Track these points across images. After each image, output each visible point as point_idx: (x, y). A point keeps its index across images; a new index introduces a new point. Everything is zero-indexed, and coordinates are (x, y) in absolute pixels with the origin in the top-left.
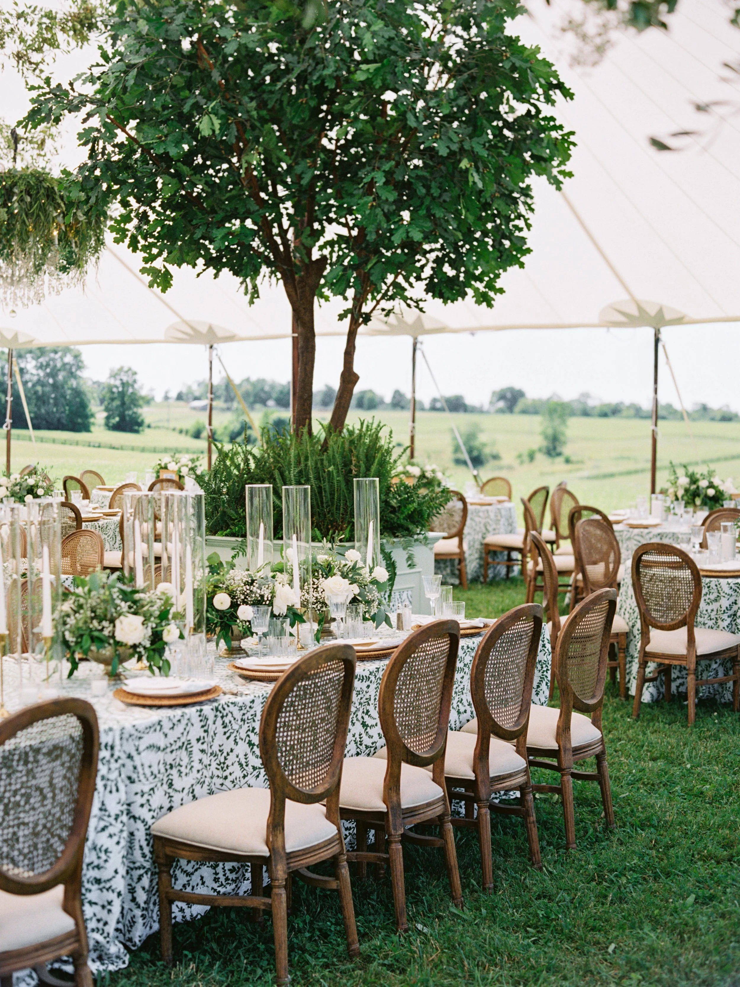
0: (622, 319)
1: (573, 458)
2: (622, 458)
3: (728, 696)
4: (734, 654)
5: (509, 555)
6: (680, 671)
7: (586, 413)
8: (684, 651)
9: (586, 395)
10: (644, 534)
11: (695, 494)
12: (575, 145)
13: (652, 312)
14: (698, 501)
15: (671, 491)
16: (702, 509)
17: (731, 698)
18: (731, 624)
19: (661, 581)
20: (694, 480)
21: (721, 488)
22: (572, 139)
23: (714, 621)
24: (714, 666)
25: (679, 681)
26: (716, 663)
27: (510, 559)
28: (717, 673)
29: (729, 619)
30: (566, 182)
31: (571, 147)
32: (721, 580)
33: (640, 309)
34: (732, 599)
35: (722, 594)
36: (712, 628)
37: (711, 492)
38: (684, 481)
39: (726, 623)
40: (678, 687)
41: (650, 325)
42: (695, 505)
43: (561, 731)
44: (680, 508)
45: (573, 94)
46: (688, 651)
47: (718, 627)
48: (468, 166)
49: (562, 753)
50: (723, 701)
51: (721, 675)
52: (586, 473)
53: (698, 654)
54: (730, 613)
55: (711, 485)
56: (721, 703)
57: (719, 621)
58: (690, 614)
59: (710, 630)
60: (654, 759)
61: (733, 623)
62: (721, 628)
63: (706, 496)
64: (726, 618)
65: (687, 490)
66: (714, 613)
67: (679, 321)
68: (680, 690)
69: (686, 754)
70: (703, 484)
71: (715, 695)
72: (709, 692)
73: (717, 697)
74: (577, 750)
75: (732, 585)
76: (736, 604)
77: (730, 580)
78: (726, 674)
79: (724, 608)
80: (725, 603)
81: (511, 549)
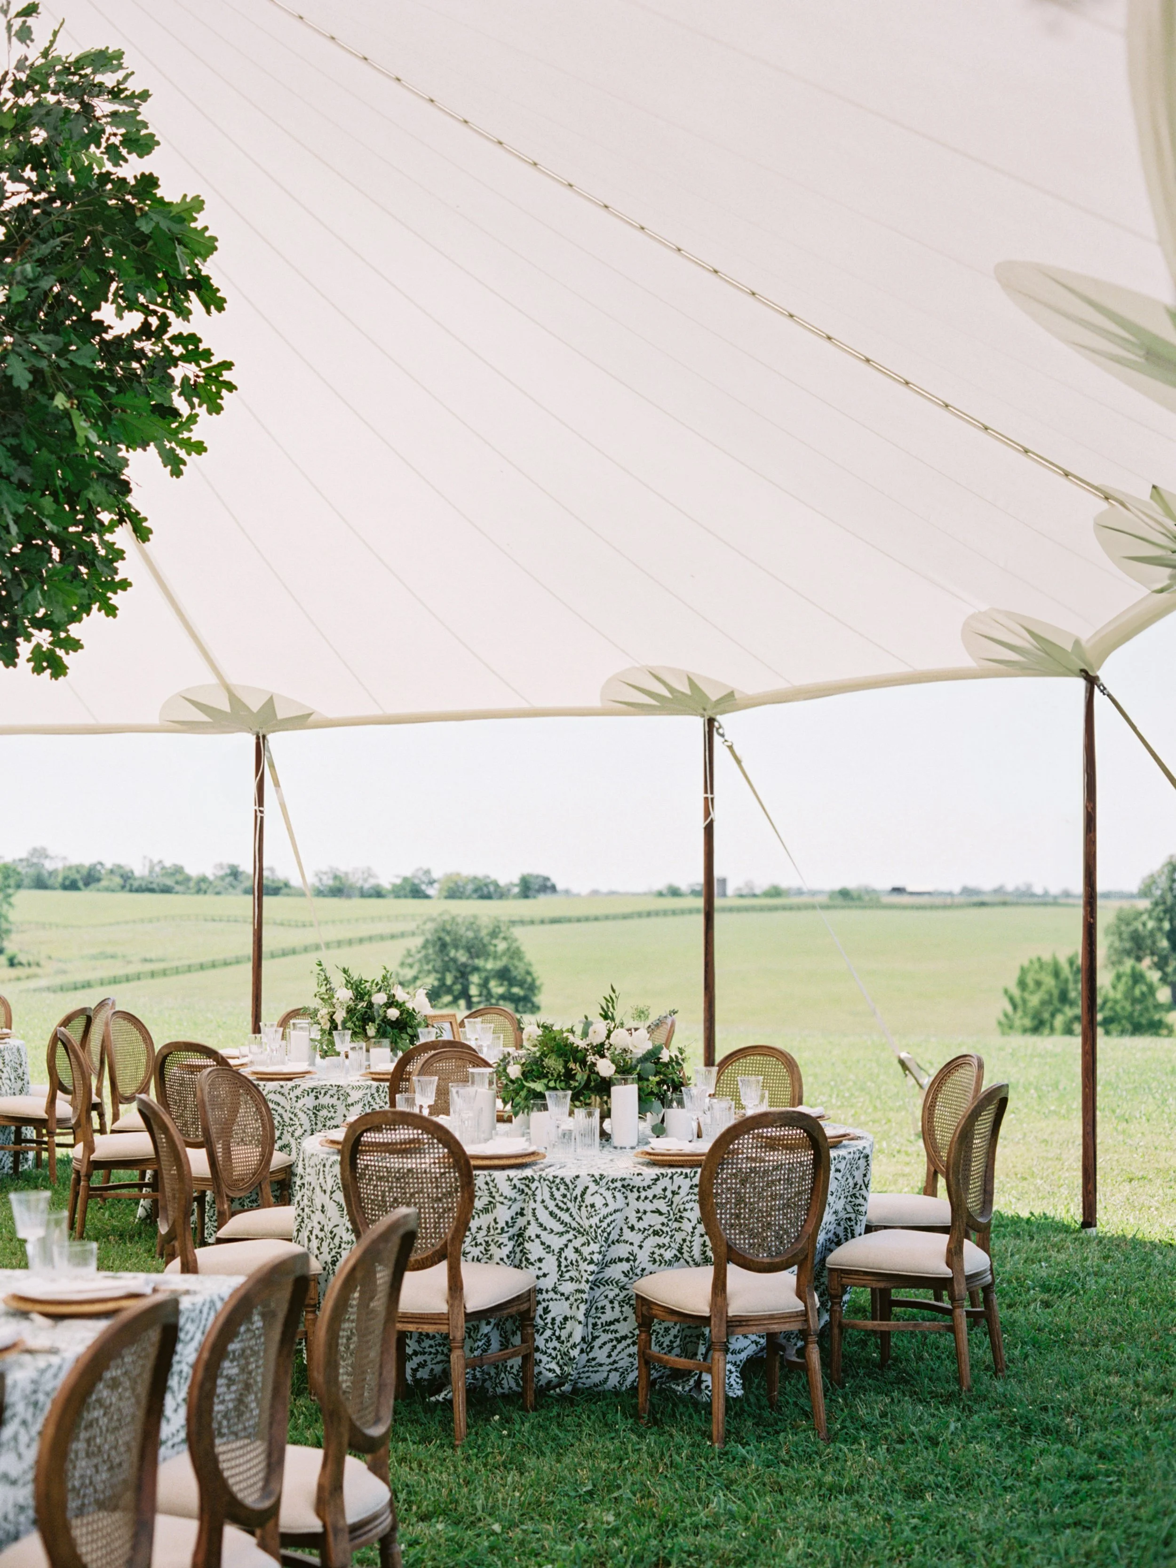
0: (201, 717)
1: (22, 958)
2: (105, 956)
3: (509, 1383)
4: (524, 1307)
5: (18, 1132)
6: (419, 1342)
7: (40, 884)
8: (443, 1307)
9: (41, 853)
10: (285, 1091)
11: (366, 1018)
12: (231, 387)
13: (255, 705)
14: (371, 1030)
15: (324, 1012)
16: (378, 1044)
17: (513, 1384)
18: (513, 1252)
19: (380, 1178)
20: (360, 994)
21: (410, 1006)
22: (226, 376)
23: (482, 1248)
24: (485, 1329)
25: (417, 1360)
26: (488, 1323)
27: (19, 1139)
28: (488, 1343)
29: (512, 1243)
30: (192, 461)
31: (224, 392)
32: (496, 1174)
33: (233, 699)
34: (516, 1208)
35: (498, 1198)
36: (479, 1260)
37: (393, 1013)
38: (344, 995)
39: (506, 1251)
40: (415, 1371)
41: (250, 730)
42: (367, 1038)
43: (327, 1494)
44: (343, 1042)
45: (224, 300)
46: (451, 1306)
47: (491, 1258)
48: (68, 405)
49: (331, 1538)
50: (499, 1390)
51: (495, 1345)
52: (43, 983)
53: (469, 1311)
54: (512, 1231)
55: (392, 1003)
56: (495, 1396)
57: (493, 1248)
58: (453, 1238)
59: (476, 1264)
60: (424, 1518)
61: (518, 1250)
62: (496, 1259)
63: (385, 1020)
64: (506, 1241)
65: (350, 1011)
66: (483, 1233)
67: (301, 721)
68: (419, 1375)
69: (479, 1503)
70: (380, 999)
71: (484, 1381)
72: (474, 1377)
73: (488, 1384)
74: (356, 1529)
75: (515, 1181)
76: (522, 1214)
77: (512, 1173)
78: (505, 1344)
79: (501, 1224)
80: (503, 1214)
81: (24, 1121)
